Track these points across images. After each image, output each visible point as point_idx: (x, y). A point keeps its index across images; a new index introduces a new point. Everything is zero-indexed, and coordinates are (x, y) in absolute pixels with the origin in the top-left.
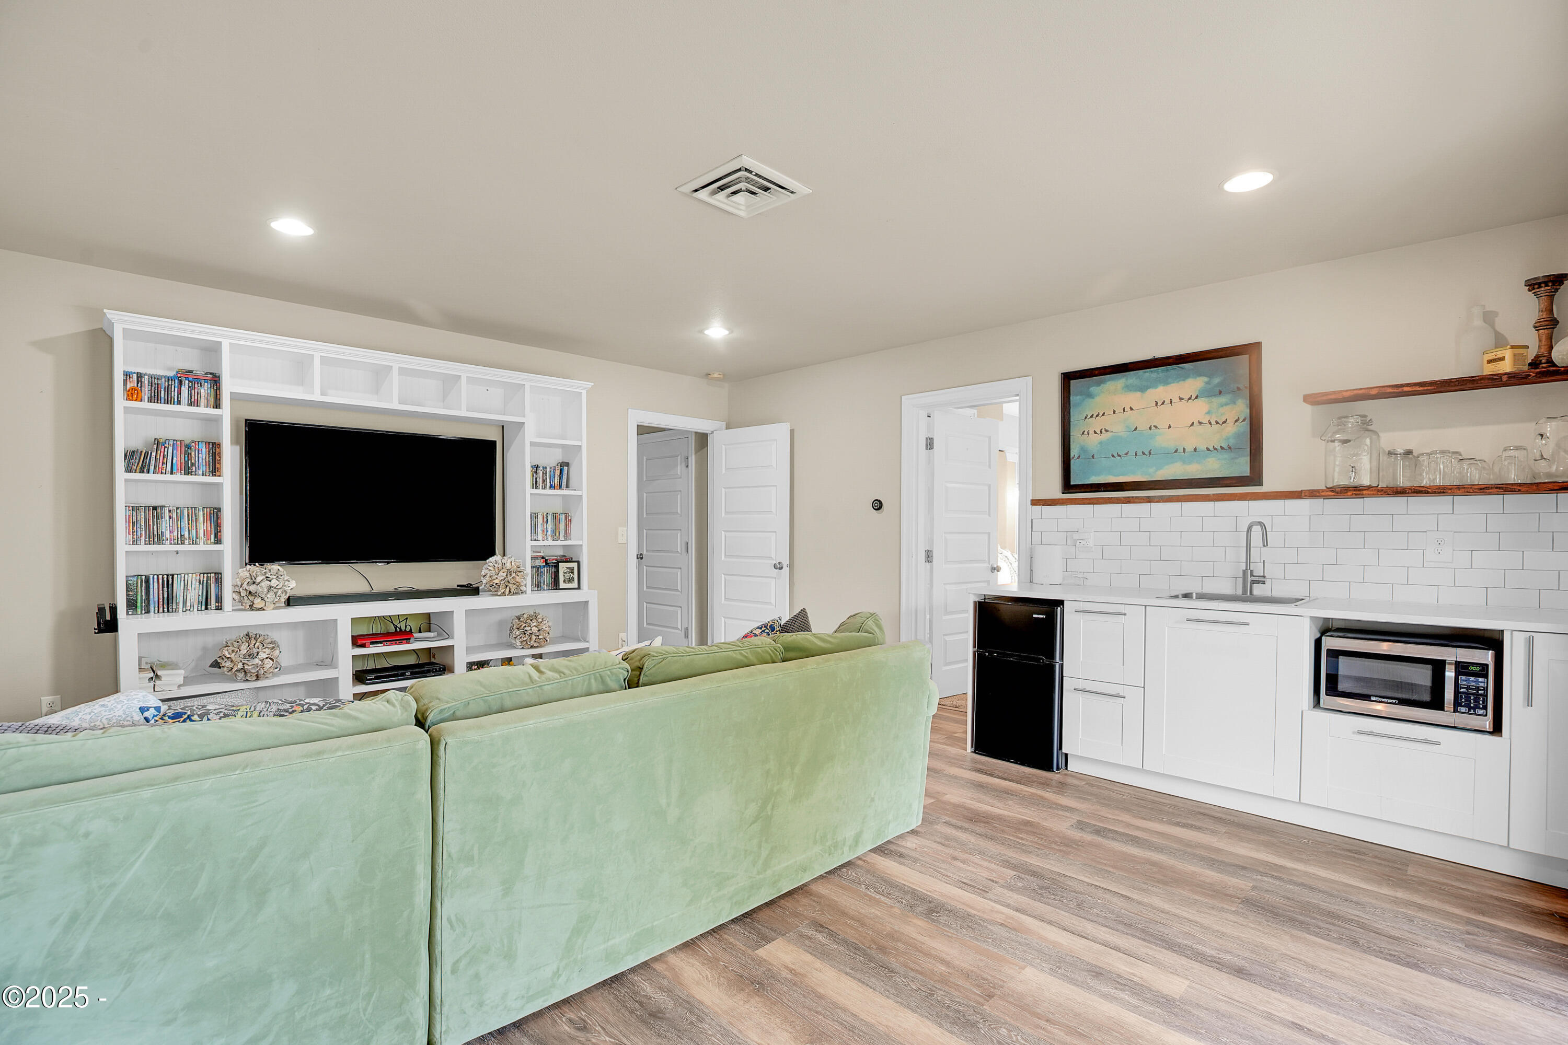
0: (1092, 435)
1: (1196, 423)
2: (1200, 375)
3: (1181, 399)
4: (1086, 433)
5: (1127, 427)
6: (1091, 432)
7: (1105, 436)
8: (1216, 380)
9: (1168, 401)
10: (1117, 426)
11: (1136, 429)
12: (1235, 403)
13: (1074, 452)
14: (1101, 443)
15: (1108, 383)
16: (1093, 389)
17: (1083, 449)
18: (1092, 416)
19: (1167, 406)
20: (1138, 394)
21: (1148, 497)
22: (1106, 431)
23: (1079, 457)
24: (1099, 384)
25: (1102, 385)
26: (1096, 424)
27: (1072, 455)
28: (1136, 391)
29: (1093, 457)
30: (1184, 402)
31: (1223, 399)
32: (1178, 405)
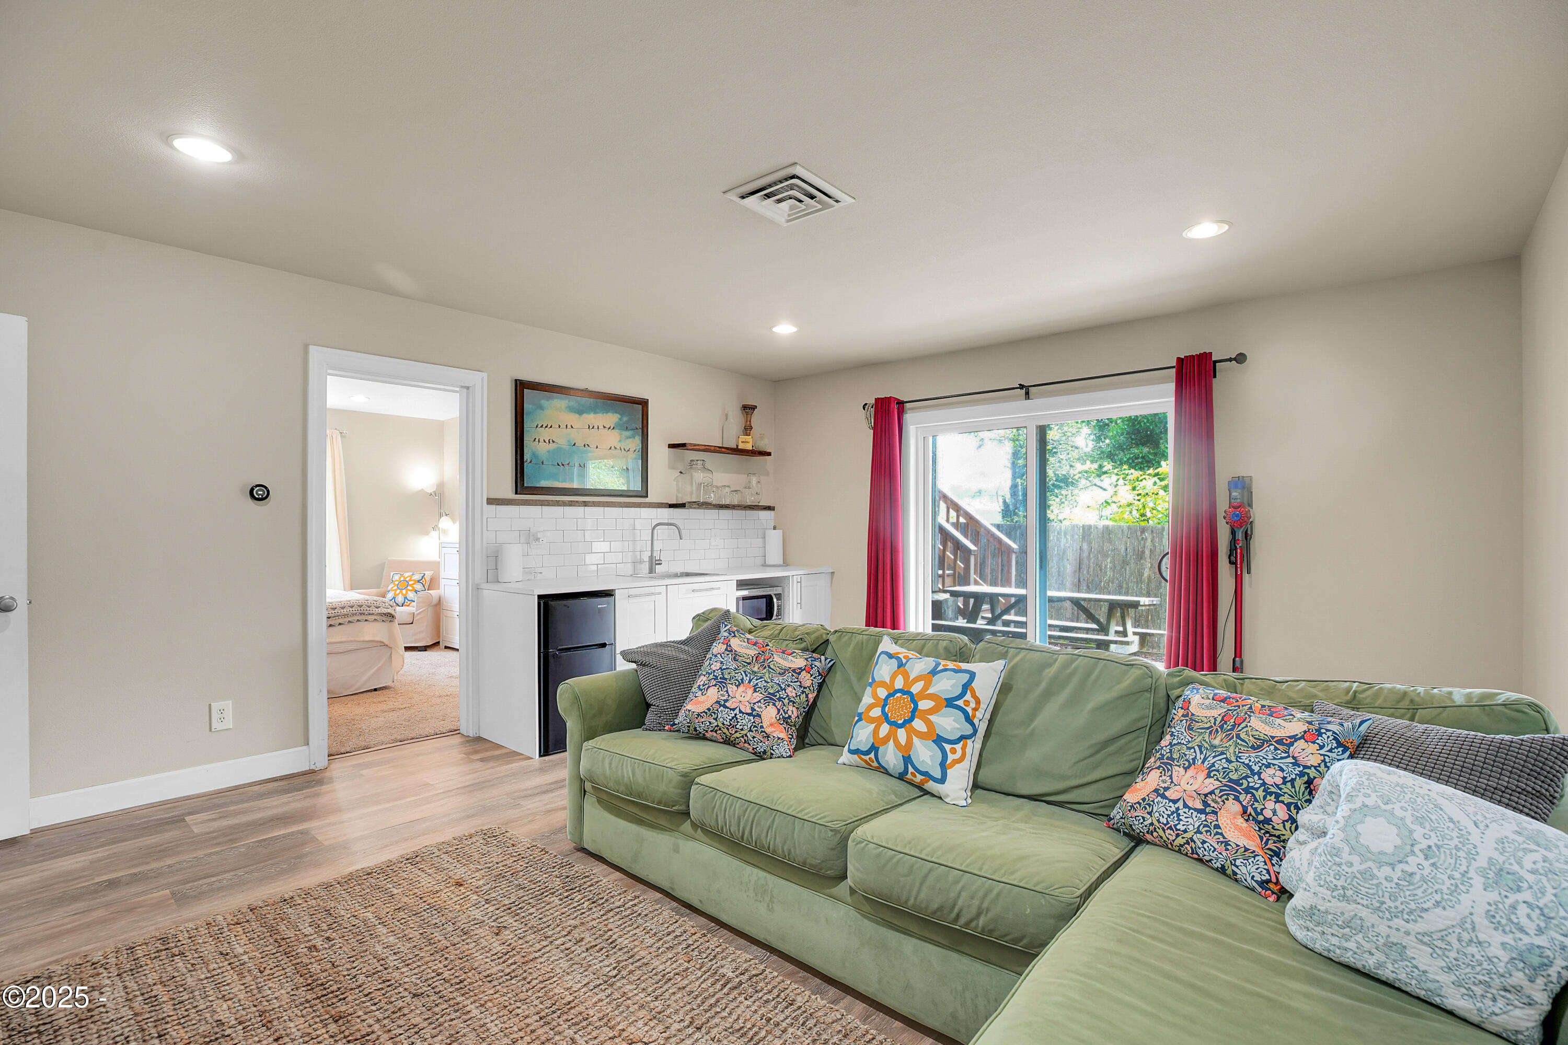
0: (542, 443)
1: (613, 448)
2: (616, 413)
3: (604, 427)
4: (537, 440)
5: (569, 441)
6: (541, 440)
7: (552, 446)
8: (625, 419)
9: (596, 427)
10: (561, 438)
11: (574, 445)
12: (634, 437)
13: (527, 457)
14: (549, 452)
15: (555, 400)
16: (544, 402)
17: (534, 455)
18: (542, 426)
19: (595, 430)
20: (577, 416)
21: (585, 502)
22: (553, 442)
23: (531, 462)
24: (548, 399)
25: (550, 401)
26: (545, 434)
27: (525, 459)
28: (575, 412)
29: (542, 463)
30: (606, 430)
31: (628, 433)
32: (602, 430)
